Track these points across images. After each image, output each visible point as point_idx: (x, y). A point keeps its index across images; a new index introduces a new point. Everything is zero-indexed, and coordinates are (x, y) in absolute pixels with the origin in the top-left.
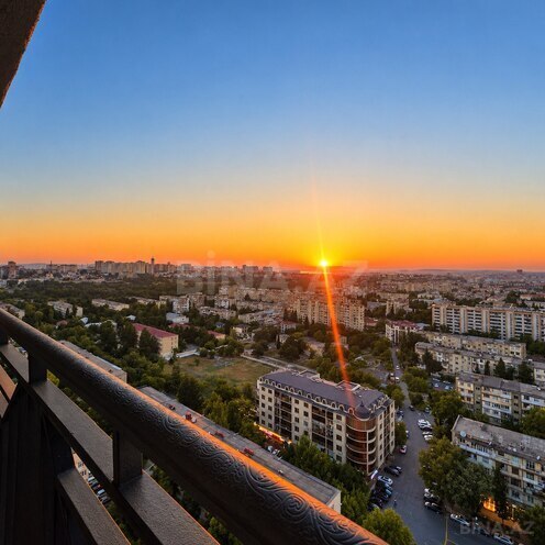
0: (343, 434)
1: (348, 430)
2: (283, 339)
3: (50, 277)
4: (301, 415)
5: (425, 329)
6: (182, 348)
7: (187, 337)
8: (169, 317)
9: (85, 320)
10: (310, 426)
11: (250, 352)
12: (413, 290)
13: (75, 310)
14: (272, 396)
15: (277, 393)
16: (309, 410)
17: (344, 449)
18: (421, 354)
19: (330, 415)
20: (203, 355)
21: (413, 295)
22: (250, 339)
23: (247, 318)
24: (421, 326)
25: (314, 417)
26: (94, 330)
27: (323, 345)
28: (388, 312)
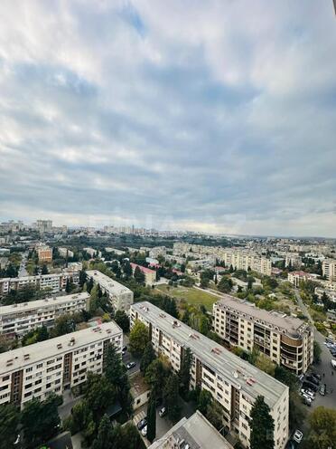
0: (278, 346)
1: (282, 344)
2: (219, 278)
4: (245, 330)
5: (318, 278)
6: (158, 279)
7: (161, 273)
8: (148, 260)
9: (103, 259)
10: (252, 338)
11: (199, 284)
12: (301, 250)
13: (98, 253)
14: (224, 315)
15: (228, 313)
16: (252, 327)
17: (278, 357)
18: (320, 296)
19: (268, 332)
20: (171, 284)
21: (302, 253)
22: (198, 277)
23: (192, 263)
24: (315, 275)
25: (255, 332)
26: (108, 265)
27: (247, 284)
28: (287, 264)
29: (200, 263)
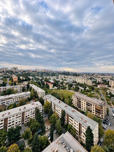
0: (94, 109)
1: (96, 109)
2: (74, 87)
3: (28, 72)
4: (83, 104)
5: (108, 86)
6: (54, 87)
7: (55, 85)
8: (50, 80)
9: (35, 80)
10: (86, 107)
11: (67, 89)
13: (33, 78)
14: (76, 99)
15: (77, 98)
16: (86, 103)
17: (95, 113)
18: (108, 93)
19: (91, 105)
20: (58, 89)
21: (102, 78)
22: (67, 86)
23: (65, 82)
24: (107, 86)
25: (87, 105)
26: (37, 82)
27: (84, 88)
28: (97, 82)
29: (68, 81)
